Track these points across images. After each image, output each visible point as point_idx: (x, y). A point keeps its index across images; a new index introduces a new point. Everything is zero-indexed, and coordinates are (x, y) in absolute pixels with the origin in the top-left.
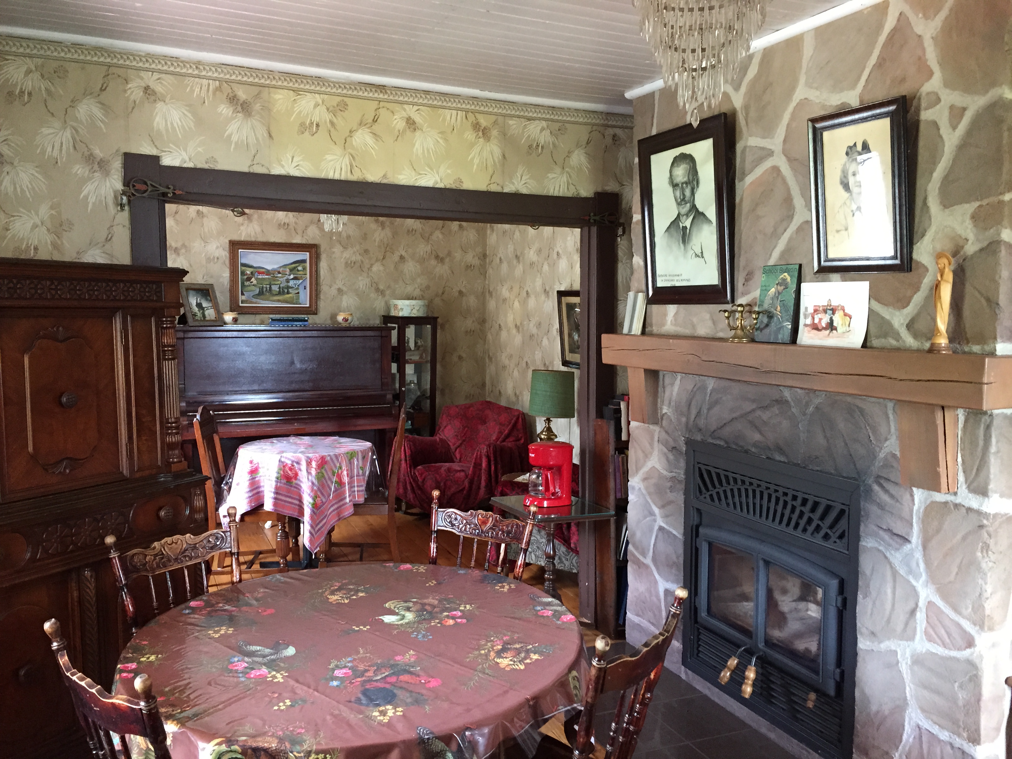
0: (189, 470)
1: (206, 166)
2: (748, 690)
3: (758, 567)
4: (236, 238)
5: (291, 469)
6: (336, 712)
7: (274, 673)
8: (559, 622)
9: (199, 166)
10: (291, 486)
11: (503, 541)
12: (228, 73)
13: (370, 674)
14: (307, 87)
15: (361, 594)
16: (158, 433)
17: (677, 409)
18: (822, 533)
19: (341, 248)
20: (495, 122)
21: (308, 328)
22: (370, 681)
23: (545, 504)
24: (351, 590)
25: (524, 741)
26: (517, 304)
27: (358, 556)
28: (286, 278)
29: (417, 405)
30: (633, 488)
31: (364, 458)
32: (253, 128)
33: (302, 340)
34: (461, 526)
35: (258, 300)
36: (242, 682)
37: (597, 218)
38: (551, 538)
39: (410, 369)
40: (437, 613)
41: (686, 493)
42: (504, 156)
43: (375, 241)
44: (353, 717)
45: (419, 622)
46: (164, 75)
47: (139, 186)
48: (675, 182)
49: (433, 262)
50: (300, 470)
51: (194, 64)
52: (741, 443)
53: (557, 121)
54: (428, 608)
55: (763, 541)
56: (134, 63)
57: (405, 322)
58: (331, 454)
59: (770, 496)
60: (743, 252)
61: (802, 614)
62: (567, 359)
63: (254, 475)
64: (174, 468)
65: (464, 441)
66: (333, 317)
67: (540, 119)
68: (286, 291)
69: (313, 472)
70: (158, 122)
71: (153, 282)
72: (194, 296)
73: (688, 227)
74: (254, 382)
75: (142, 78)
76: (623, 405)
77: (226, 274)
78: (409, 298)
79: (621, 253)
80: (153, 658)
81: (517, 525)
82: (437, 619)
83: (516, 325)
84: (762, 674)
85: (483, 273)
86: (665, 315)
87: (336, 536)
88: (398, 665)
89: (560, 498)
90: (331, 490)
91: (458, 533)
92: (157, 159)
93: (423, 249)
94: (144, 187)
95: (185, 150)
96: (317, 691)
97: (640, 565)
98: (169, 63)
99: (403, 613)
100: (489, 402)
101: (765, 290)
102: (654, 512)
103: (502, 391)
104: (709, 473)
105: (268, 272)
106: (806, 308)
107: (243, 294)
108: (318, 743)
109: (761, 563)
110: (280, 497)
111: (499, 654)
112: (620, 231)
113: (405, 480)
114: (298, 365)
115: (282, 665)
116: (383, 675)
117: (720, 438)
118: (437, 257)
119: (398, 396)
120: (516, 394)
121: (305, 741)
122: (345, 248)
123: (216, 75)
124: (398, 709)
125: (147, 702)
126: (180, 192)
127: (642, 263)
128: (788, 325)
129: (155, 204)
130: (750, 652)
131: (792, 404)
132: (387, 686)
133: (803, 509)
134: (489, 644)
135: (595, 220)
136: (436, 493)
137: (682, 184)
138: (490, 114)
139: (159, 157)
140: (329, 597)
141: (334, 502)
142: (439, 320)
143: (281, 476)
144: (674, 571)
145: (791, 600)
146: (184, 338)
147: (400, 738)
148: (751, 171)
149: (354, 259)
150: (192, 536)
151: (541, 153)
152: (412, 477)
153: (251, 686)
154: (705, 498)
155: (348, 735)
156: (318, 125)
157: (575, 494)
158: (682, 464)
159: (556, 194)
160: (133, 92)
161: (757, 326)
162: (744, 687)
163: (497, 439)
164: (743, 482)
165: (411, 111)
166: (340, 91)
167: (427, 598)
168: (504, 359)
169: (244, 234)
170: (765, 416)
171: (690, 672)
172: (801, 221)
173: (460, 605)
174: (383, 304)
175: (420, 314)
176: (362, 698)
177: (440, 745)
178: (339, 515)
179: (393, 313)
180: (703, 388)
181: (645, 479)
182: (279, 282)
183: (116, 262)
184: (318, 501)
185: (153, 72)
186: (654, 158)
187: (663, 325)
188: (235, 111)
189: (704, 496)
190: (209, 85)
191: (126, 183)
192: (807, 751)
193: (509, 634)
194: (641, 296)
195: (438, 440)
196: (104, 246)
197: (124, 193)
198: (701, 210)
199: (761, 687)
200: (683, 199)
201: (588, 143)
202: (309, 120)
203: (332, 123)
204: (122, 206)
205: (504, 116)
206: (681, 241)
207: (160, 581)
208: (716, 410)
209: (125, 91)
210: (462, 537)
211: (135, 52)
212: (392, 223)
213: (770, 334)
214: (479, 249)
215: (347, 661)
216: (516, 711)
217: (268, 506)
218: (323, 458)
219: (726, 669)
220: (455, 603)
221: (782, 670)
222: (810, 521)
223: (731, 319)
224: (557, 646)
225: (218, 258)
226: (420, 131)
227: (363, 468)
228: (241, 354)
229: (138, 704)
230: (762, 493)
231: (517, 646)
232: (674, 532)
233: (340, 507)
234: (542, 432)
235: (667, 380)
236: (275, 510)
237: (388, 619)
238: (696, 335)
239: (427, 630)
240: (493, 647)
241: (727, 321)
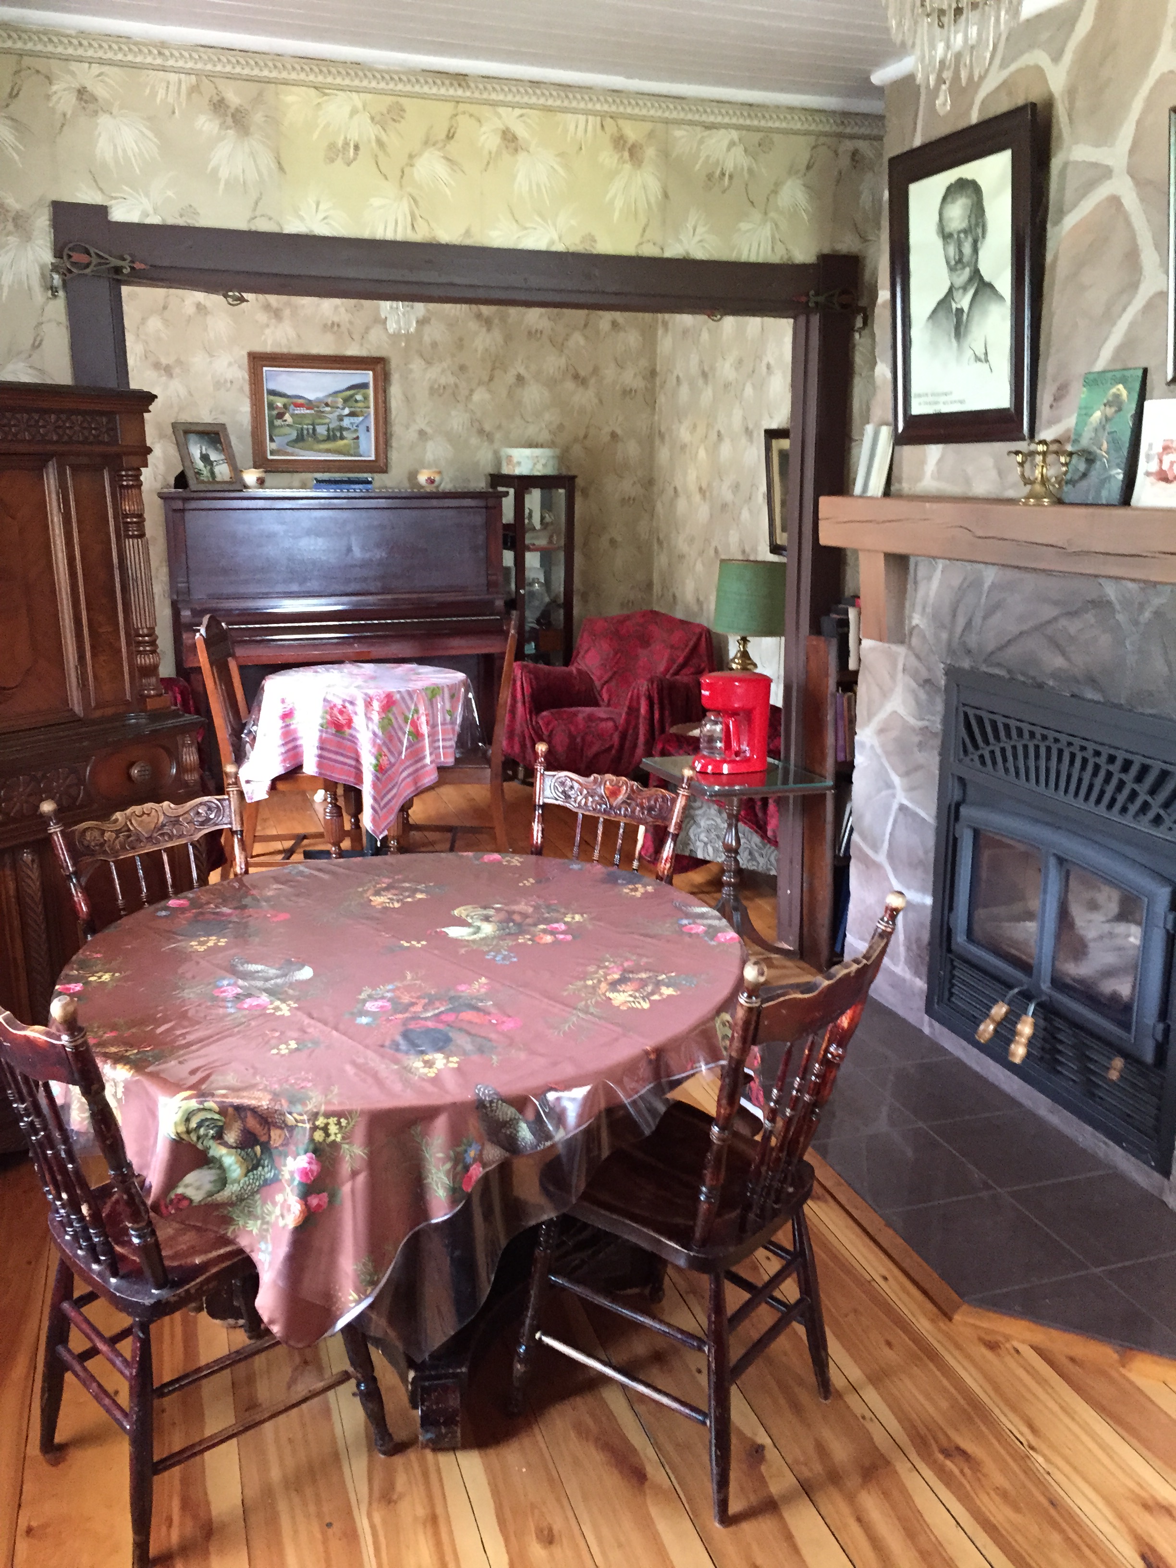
0: (173, 708)
1: (181, 222)
2: (1019, 1051)
3: (1047, 867)
4: (258, 348)
5: (341, 712)
6: (361, 1060)
7: (277, 1003)
8: (713, 943)
9: (170, 221)
10: (344, 738)
11: (641, 821)
12: (210, 59)
13: (418, 1008)
14: (339, 81)
15: (419, 896)
16: (124, 650)
17: (935, 618)
18: (1151, 815)
19: (423, 363)
20: (651, 135)
21: (372, 495)
22: (415, 1018)
23: (726, 769)
24: (406, 889)
25: (639, 1112)
26: (702, 454)
27: (448, 846)
28: (337, 414)
29: (545, 618)
30: (863, 745)
31: (452, 696)
32: (253, 155)
33: (364, 513)
34: (579, 798)
35: (296, 450)
36: (231, 1014)
37: (821, 299)
38: (734, 820)
39: (532, 560)
40: (530, 925)
41: (943, 754)
42: (666, 195)
43: (476, 351)
44: (384, 1068)
45: (501, 938)
46: (108, 67)
47: (78, 257)
48: (947, 230)
49: (570, 385)
50: (356, 713)
51: (155, 46)
52: (1032, 673)
53: (758, 130)
54: (517, 918)
55: (1059, 828)
56: (60, 49)
57: (524, 483)
58: (402, 690)
59: (1073, 756)
60: (1053, 350)
61: (1119, 942)
62: (779, 542)
63: (288, 721)
64: (151, 704)
65: (615, 673)
66: (412, 476)
67: (727, 126)
68: (338, 434)
69: (376, 717)
70: (103, 148)
71: (102, 413)
72: (196, 443)
73: (966, 309)
74: (291, 580)
75: (73, 74)
76: (852, 614)
77: (245, 408)
78: (530, 445)
79: (859, 359)
80: (106, 977)
81: (664, 797)
82: (528, 933)
83: (700, 489)
84: (1045, 1029)
85: (651, 402)
86: (923, 462)
87: (417, 814)
88: (460, 997)
89: (747, 760)
90: (402, 744)
91: (575, 810)
92: (103, 210)
93: (553, 363)
94: (83, 258)
95: (147, 195)
96: (337, 1030)
97: (869, 864)
98: (115, 47)
99: (478, 923)
100: (656, 613)
101: (1085, 413)
102: (892, 782)
103: (677, 594)
104: (980, 720)
105: (309, 405)
106: (1151, 445)
107: (272, 440)
108: (328, 1103)
109: (1052, 861)
110: (326, 754)
111: (614, 986)
112: (859, 323)
113: (523, 732)
114: (357, 553)
115: (291, 992)
116: (437, 1011)
117: (999, 665)
118: (576, 377)
119: (513, 603)
120: (698, 600)
121: (310, 1099)
122: (429, 363)
123: (190, 65)
124: (451, 1059)
125: (72, 1035)
126: (143, 266)
127: (889, 376)
128: (1119, 475)
129: (103, 287)
130: (1027, 996)
131: (1118, 607)
132: (441, 1026)
133: (1123, 776)
134: (601, 972)
135: (816, 303)
136: (541, 748)
137: (959, 232)
138: (643, 119)
139: (106, 207)
140: (372, 898)
141: (408, 763)
142: (580, 482)
143: (328, 723)
144: (920, 873)
145: (1104, 919)
146: (183, 511)
147: (448, 1099)
148: (1075, 205)
149: (443, 381)
150: (172, 805)
151: (729, 187)
152: (533, 729)
153: (243, 1020)
154: (972, 760)
155: (375, 1091)
156: (356, 148)
157: (775, 754)
158: (940, 707)
159: (753, 259)
160: (60, 98)
161: (1068, 477)
162: (1013, 1046)
163: (667, 670)
164: (1032, 735)
165: (510, 118)
166: (391, 86)
167: (517, 903)
168: (681, 544)
169: (270, 342)
170: (1073, 626)
171: (936, 1025)
172: (1151, 292)
173: (565, 914)
174: (490, 456)
175: (549, 471)
176: (401, 1041)
177: (510, 1112)
178: (416, 783)
179: (506, 470)
180: (976, 583)
181: (881, 731)
182: (327, 421)
183: (49, 381)
184: (384, 761)
185: (90, 63)
186: (914, 189)
187: (919, 479)
188: (223, 126)
189: (971, 756)
190: (180, 82)
191: (58, 253)
192: (1105, 1143)
193: (634, 958)
194: (885, 432)
195: (575, 671)
196: (30, 356)
197: (55, 268)
198: (987, 278)
199: (1043, 1049)
200: (960, 261)
201: (808, 167)
202: (342, 137)
203: (380, 143)
204: (54, 290)
205: (667, 122)
206: (953, 334)
207: (126, 869)
208: (996, 619)
209: (48, 97)
210: (580, 816)
211: (62, 30)
212: (503, 319)
213: (1088, 491)
214: (643, 363)
215: (387, 990)
216: (629, 1068)
217: (310, 768)
218: (389, 696)
219: (988, 1021)
220: (558, 911)
221: (1077, 1026)
222: (1134, 795)
223: (1027, 466)
224: (703, 977)
225: (231, 382)
226: (525, 154)
227: (451, 713)
228: (271, 536)
229: (59, 1039)
230: (1060, 752)
231: (644, 975)
232: (923, 814)
233: (417, 770)
234: (735, 657)
235: (922, 571)
236: (320, 774)
237: (454, 932)
238: (970, 494)
239: (510, 949)
240: (606, 975)
241: (1019, 469)
